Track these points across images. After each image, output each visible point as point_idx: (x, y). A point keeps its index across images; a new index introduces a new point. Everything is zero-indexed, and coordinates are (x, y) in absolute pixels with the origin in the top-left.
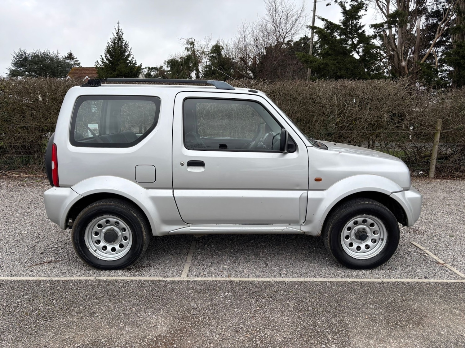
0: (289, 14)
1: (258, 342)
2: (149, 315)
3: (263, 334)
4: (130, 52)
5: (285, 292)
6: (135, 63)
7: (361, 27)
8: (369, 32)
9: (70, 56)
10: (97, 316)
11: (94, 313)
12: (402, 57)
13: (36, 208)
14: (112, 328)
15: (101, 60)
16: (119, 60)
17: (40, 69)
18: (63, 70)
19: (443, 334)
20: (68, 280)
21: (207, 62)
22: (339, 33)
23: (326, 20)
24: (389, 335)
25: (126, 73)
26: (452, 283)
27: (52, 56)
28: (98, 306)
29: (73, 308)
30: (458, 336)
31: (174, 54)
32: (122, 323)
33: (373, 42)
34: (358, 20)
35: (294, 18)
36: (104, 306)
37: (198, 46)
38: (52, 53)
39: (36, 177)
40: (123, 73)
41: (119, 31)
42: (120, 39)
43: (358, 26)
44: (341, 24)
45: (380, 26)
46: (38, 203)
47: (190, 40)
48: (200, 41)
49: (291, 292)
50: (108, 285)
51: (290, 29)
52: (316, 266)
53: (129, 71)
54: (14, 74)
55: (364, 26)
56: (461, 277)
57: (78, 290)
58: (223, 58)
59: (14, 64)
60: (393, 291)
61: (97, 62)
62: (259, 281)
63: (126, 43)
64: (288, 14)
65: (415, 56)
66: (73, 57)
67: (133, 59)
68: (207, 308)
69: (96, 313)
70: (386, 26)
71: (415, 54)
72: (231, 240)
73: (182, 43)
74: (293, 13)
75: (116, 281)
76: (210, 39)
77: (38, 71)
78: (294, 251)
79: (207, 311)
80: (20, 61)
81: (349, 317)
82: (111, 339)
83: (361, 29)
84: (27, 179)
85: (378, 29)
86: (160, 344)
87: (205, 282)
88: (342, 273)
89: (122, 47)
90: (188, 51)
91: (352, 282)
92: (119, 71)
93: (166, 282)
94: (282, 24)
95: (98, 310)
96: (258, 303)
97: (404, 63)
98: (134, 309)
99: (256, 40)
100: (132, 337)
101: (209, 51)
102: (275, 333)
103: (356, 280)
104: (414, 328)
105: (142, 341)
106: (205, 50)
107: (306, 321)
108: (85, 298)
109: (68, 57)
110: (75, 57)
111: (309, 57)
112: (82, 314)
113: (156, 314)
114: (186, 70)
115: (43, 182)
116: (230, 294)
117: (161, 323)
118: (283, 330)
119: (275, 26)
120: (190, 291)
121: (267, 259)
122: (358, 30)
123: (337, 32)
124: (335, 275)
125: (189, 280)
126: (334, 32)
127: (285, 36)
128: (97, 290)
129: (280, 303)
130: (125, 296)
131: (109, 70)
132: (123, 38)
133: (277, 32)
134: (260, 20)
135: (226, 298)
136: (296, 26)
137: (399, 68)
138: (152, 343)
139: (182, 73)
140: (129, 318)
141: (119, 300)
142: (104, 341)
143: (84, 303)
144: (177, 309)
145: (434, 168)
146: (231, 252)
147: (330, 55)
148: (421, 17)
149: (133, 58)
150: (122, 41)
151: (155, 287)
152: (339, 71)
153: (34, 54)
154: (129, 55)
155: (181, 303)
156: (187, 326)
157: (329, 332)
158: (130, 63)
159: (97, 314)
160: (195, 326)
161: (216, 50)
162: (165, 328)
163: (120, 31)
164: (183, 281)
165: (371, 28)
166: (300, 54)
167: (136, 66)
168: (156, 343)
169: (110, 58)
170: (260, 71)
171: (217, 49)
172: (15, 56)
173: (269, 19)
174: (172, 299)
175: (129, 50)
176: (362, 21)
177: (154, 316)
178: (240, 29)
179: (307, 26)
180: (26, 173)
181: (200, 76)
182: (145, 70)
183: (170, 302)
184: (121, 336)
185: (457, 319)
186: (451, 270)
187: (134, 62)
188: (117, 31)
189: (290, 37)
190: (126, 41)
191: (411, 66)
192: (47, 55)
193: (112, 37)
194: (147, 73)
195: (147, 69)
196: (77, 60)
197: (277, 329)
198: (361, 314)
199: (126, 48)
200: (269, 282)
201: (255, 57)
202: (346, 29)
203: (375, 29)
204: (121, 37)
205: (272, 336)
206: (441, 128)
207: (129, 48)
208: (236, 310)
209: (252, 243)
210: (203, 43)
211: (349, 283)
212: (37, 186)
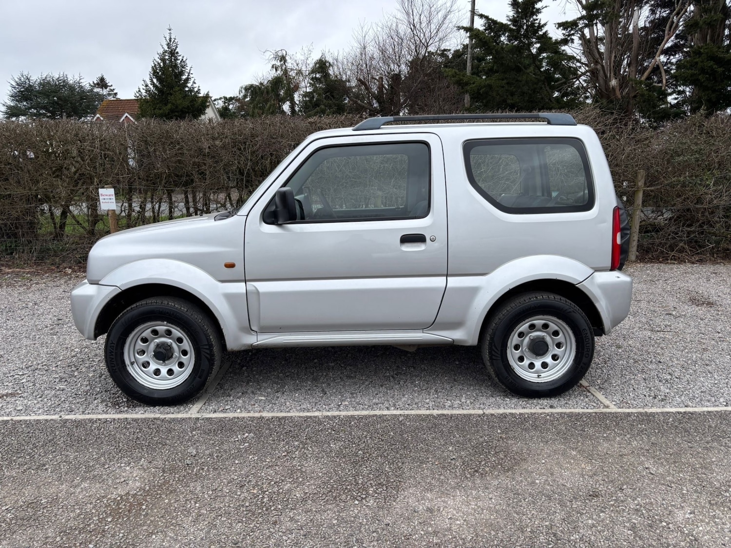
0: (433, 9)
1: (265, 500)
2: (122, 467)
3: (276, 489)
4: (189, 73)
5: (334, 431)
6: (198, 92)
7: (541, 27)
8: (556, 34)
9: (101, 82)
10: (46, 469)
11: (44, 465)
12: (610, 73)
13: (8, 318)
14: (62, 484)
15: (144, 88)
16: (172, 88)
17: (53, 103)
18: (90, 105)
19: (537, 484)
20: (21, 421)
21: (306, 87)
22: (507, 36)
23: (487, 18)
24: (458, 486)
25: (184, 108)
26: (584, 414)
27: (71, 82)
28: (52, 455)
29: (15, 458)
30: (558, 485)
31: (261, 75)
32: (78, 478)
33: (564, 50)
34: (537, 16)
35: (441, 15)
36: (61, 455)
37: (292, 62)
38: (71, 79)
39: (24, 272)
40: (180, 107)
41: (170, 41)
42: (173, 53)
43: (536, 25)
44: (509, 23)
45: (572, 25)
46: (13, 311)
47: (280, 54)
48: (294, 54)
49: (342, 430)
50: (77, 427)
51: (435, 32)
52: (396, 393)
53: (189, 105)
54: (12, 112)
55: (545, 24)
56: (604, 405)
57: (31, 434)
58: (332, 81)
59: (12, 96)
60: (493, 426)
61: (139, 91)
62: (302, 417)
63: (182, 60)
64: (431, 8)
65: (632, 71)
66: (106, 84)
67: (195, 85)
68: (211, 455)
69: (46, 464)
70: (581, 24)
71: (631, 68)
72: (286, 360)
73: (267, 58)
74: (439, 6)
75: (91, 420)
76: (310, 51)
77: (51, 107)
78: (373, 373)
79: (208, 459)
80: (22, 91)
81: (412, 463)
82: (56, 499)
83: (542, 30)
84: (9, 275)
85: (569, 29)
86: (124, 505)
87: (221, 420)
88: (431, 403)
89: (176, 66)
90: (276, 70)
91: (438, 415)
92: (173, 104)
93: (163, 420)
94: (423, 25)
95: (51, 461)
96: (287, 447)
97: (614, 82)
98: (102, 458)
99: (383, 51)
100: (87, 496)
101: (310, 69)
102: (295, 487)
103: (445, 412)
104: (499, 476)
105: (98, 501)
106: (304, 69)
107: (347, 470)
108: (37, 444)
109: (98, 84)
110: (109, 84)
111: (464, 77)
112: (26, 466)
113: (132, 464)
114: (274, 100)
115: (31, 280)
116: (252, 434)
117: (136, 476)
118: (308, 483)
119: (413, 27)
120: (194, 433)
121: (329, 384)
122: (537, 31)
123: (504, 35)
124: (420, 405)
125: (200, 416)
126: (500, 36)
127: (427, 44)
128: (57, 433)
129: (320, 446)
130: (96, 441)
131: (157, 103)
132: (177, 53)
133: (416, 37)
134: (387, 18)
135: (244, 441)
136: (445, 26)
137: (606, 90)
138: (112, 504)
139: (268, 105)
140: (91, 471)
141: (86, 447)
142: (45, 502)
143: (34, 451)
144: (165, 458)
145: (636, 246)
146: (278, 377)
147: (497, 72)
148: (641, 8)
149: (195, 83)
150: (176, 57)
151: (145, 428)
152: (510, 97)
153: (43, 80)
154: (187, 80)
155: (174, 449)
156: (171, 481)
157: (374, 484)
158: (191, 91)
159: (47, 466)
160: (183, 480)
161: (320, 67)
162: (138, 484)
163: (172, 40)
164: (190, 418)
165: (558, 28)
166: (449, 71)
167: (200, 95)
168: (118, 504)
169: (158, 84)
170: (390, 99)
171: (322, 66)
172: (14, 84)
173: (402, 16)
174: (164, 444)
175: (188, 71)
176: (542, 18)
177: (128, 468)
178: (356, 33)
179: (458, 27)
180: (9, 267)
181: (297, 109)
182: (219, 101)
183: (159, 449)
184: (71, 494)
185: (569, 463)
186: (594, 396)
187: (196, 90)
188: (168, 41)
189: (437, 44)
190: (183, 57)
191: (626, 86)
192: (64, 81)
193: (161, 51)
194: (222, 107)
195: (223, 100)
196: (112, 88)
197: (301, 482)
198: (430, 459)
199: (183, 67)
200: (315, 417)
201: (382, 78)
202: (518, 31)
203: (564, 29)
204: (175, 50)
205: (289, 491)
206: (645, 184)
207: (188, 68)
208: (251, 457)
209: (315, 363)
210: (300, 57)
211: (434, 417)
212: (20, 286)
